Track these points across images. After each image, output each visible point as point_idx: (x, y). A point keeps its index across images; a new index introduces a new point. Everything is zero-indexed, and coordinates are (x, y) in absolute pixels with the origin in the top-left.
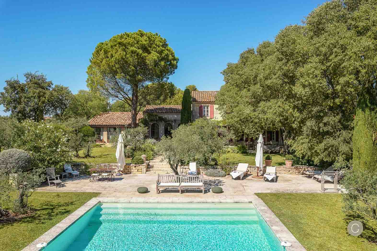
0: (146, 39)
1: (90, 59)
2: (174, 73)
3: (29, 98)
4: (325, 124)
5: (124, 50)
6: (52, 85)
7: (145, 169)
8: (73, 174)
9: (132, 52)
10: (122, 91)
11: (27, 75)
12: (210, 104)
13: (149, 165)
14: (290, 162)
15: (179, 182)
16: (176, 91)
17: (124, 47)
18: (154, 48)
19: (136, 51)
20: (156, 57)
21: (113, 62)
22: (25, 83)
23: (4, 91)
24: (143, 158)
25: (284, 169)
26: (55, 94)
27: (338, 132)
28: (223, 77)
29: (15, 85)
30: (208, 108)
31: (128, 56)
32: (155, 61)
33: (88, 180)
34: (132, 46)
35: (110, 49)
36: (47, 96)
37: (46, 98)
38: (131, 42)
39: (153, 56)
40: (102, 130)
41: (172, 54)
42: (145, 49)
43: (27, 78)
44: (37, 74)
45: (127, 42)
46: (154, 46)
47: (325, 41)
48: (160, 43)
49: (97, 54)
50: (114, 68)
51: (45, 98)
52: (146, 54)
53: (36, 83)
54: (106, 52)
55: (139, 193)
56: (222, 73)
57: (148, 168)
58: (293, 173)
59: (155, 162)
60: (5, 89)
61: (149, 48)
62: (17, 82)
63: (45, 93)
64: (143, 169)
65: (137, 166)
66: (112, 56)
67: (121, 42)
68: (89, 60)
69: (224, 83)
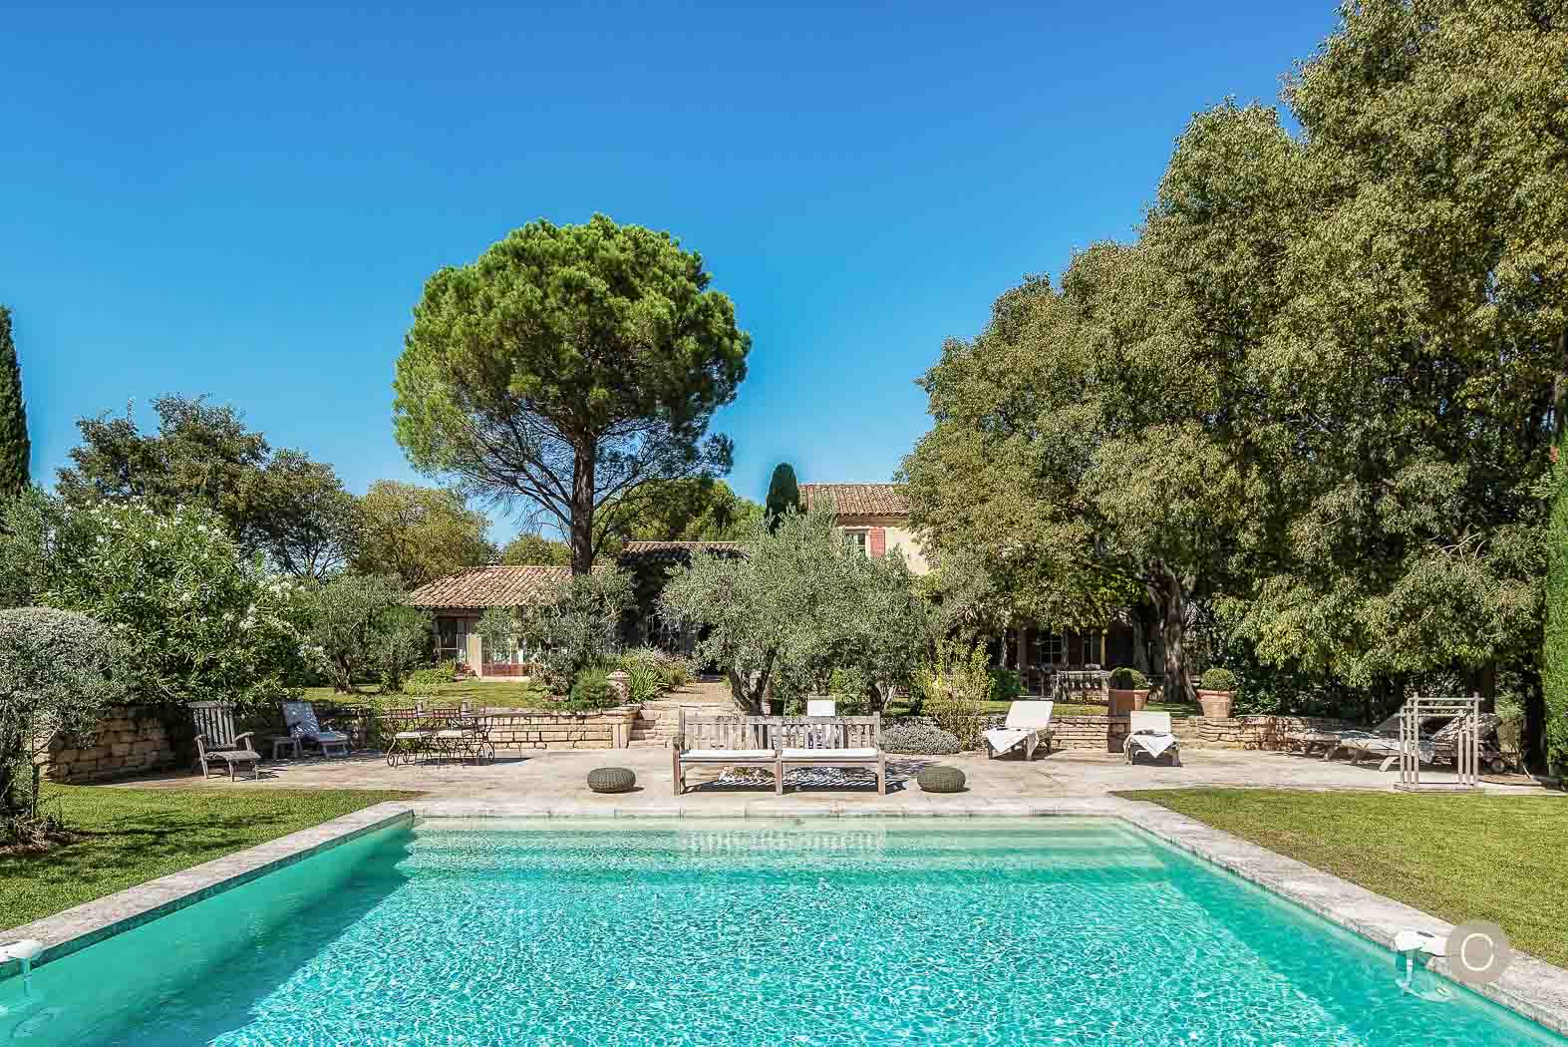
0: (625, 243)
1: (407, 337)
2: (733, 397)
3: (174, 493)
4: (1405, 499)
5: (536, 280)
6: (268, 450)
7: (623, 727)
8: (320, 740)
9: (569, 285)
10: (535, 463)
11: (166, 408)
12: (871, 523)
13: (638, 716)
14: (1224, 700)
15: (773, 748)
16: (737, 511)
17: (535, 269)
18: (656, 277)
19: (584, 280)
20: (665, 311)
21: (494, 327)
22: (158, 436)
23: (72, 465)
24: (614, 683)
25: (1197, 729)
26: (276, 480)
27: (1467, 533)
28: (926, 400)
29: (119, 441)
30: (862, 542)
31: (552, 302)
32: (660, 327)
33: (383, 762)
34: (565, 263)
35: (482, 280)
36: (243, 487)
37: (242, 495)
38: (562, 249)
39: (654, 304)
40: (460, 623)
41: (724, 313)
42: (620, 283)
43: (168, 418)
44: (206, 405)
45: (546, 251)
46: (654, 274)
47: (1427, 96)
48: (678, 264)
49: (429, 307)
50: (498, 355)
51: (236, 493)
52: (624, 301)
53: (200, 438)
54: (464, 293)
55: (596, 790)
56: (920, 382)
57: (635, 727)
58: (1233, 744)
59: (664, 708)
60: (77, 455)
61: (637, 281)
62: (123, 429)
63: (234, 476)
64: (615, 727)
65: (591, 717)
66: (489, 305)
67: (524, 250)
68: (404, 339)
69: (930, 424)
